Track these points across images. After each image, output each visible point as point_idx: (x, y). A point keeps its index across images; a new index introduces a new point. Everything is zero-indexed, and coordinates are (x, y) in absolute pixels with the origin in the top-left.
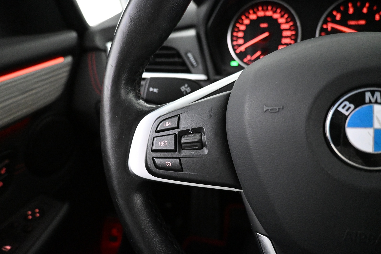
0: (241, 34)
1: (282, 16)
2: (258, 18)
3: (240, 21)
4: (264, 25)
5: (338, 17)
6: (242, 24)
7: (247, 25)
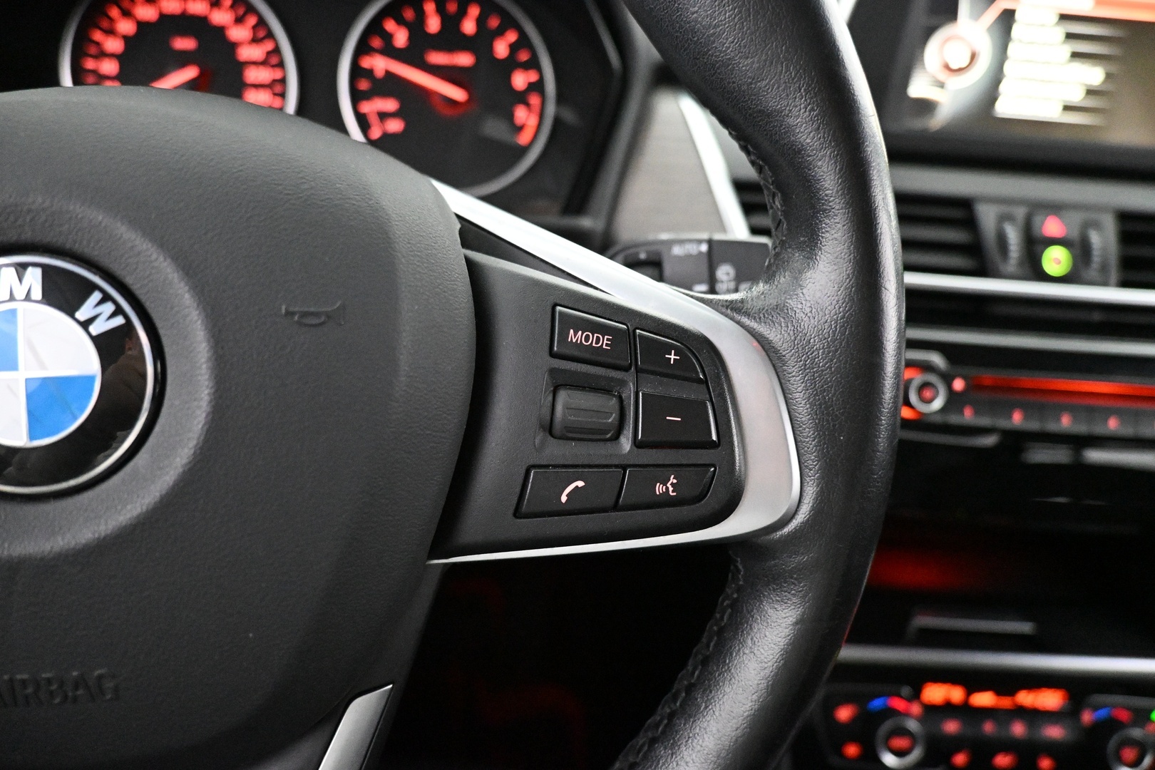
0: (109, 67)
1: (239, 20)
2: (163, 17)
3: (105, 24)
4: (184, 44)
5: (401, 38)
6: (111, 32)
7: (126, 38)
